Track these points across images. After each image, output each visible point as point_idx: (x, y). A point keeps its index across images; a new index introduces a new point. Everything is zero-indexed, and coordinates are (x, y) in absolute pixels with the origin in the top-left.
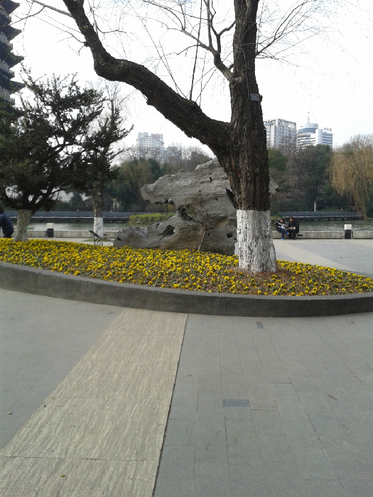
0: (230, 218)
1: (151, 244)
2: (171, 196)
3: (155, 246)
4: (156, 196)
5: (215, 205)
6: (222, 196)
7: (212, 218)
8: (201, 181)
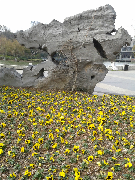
0: (95, 63)
1: (26, 84)
2: (44, 43)
3: (30, 86)
4: (31, 42)
5: (83, 52)
6: (90, 44)
7: (81, 63)
8: (70, 31)
